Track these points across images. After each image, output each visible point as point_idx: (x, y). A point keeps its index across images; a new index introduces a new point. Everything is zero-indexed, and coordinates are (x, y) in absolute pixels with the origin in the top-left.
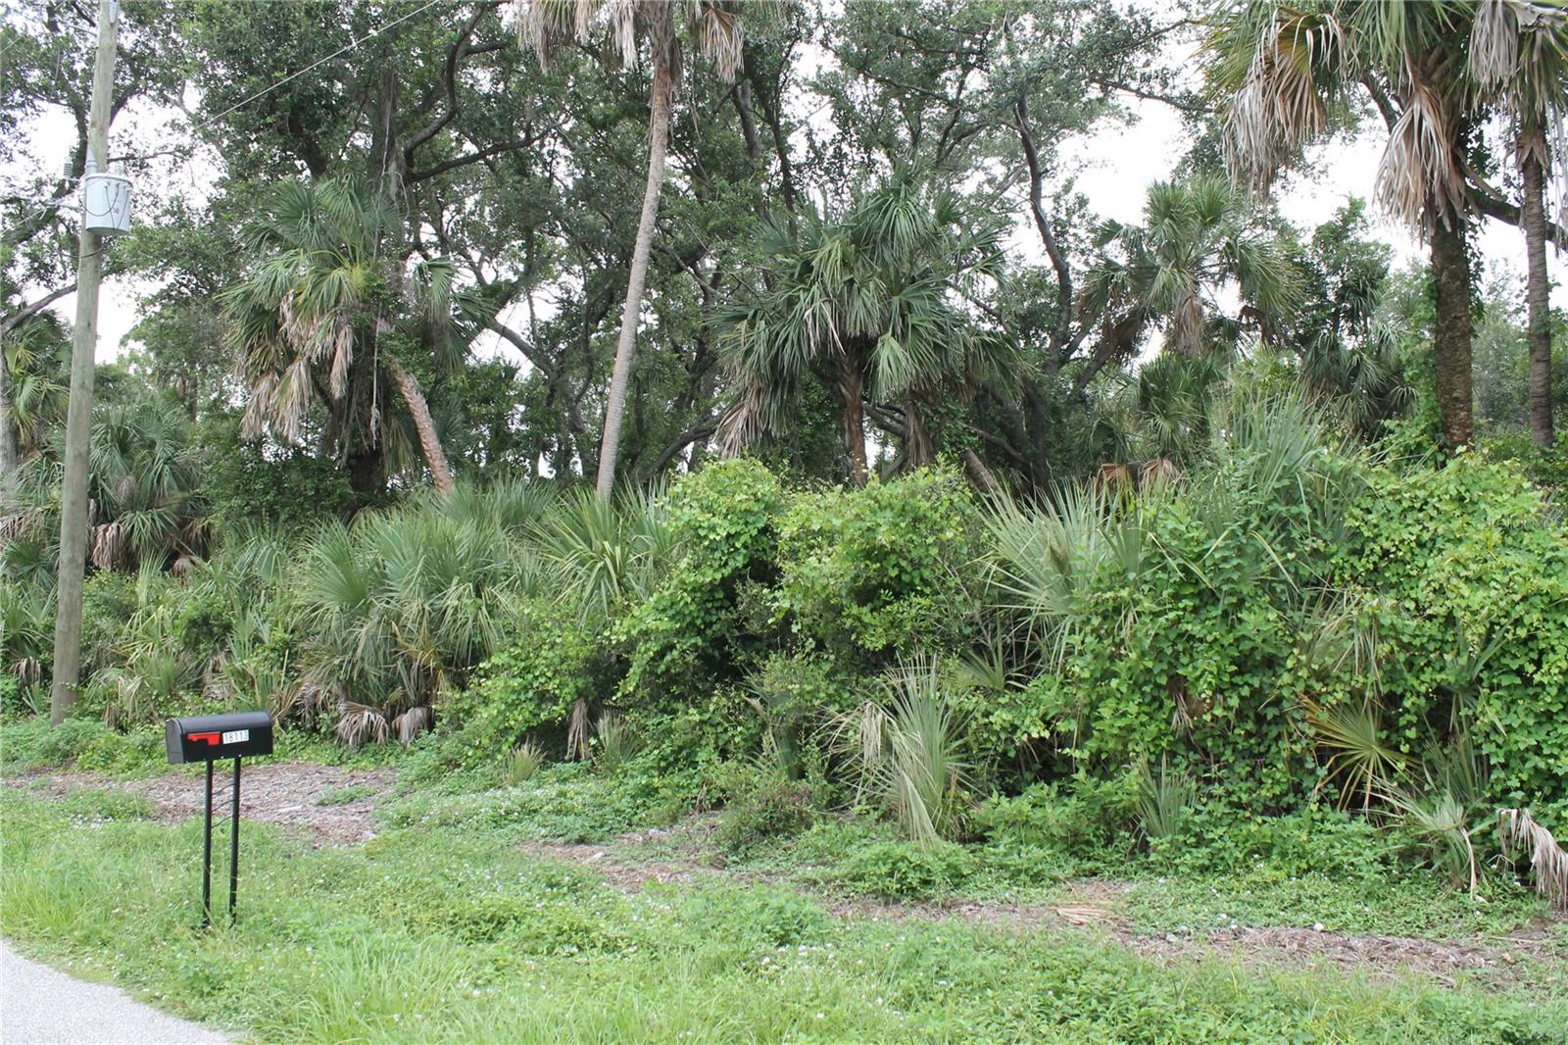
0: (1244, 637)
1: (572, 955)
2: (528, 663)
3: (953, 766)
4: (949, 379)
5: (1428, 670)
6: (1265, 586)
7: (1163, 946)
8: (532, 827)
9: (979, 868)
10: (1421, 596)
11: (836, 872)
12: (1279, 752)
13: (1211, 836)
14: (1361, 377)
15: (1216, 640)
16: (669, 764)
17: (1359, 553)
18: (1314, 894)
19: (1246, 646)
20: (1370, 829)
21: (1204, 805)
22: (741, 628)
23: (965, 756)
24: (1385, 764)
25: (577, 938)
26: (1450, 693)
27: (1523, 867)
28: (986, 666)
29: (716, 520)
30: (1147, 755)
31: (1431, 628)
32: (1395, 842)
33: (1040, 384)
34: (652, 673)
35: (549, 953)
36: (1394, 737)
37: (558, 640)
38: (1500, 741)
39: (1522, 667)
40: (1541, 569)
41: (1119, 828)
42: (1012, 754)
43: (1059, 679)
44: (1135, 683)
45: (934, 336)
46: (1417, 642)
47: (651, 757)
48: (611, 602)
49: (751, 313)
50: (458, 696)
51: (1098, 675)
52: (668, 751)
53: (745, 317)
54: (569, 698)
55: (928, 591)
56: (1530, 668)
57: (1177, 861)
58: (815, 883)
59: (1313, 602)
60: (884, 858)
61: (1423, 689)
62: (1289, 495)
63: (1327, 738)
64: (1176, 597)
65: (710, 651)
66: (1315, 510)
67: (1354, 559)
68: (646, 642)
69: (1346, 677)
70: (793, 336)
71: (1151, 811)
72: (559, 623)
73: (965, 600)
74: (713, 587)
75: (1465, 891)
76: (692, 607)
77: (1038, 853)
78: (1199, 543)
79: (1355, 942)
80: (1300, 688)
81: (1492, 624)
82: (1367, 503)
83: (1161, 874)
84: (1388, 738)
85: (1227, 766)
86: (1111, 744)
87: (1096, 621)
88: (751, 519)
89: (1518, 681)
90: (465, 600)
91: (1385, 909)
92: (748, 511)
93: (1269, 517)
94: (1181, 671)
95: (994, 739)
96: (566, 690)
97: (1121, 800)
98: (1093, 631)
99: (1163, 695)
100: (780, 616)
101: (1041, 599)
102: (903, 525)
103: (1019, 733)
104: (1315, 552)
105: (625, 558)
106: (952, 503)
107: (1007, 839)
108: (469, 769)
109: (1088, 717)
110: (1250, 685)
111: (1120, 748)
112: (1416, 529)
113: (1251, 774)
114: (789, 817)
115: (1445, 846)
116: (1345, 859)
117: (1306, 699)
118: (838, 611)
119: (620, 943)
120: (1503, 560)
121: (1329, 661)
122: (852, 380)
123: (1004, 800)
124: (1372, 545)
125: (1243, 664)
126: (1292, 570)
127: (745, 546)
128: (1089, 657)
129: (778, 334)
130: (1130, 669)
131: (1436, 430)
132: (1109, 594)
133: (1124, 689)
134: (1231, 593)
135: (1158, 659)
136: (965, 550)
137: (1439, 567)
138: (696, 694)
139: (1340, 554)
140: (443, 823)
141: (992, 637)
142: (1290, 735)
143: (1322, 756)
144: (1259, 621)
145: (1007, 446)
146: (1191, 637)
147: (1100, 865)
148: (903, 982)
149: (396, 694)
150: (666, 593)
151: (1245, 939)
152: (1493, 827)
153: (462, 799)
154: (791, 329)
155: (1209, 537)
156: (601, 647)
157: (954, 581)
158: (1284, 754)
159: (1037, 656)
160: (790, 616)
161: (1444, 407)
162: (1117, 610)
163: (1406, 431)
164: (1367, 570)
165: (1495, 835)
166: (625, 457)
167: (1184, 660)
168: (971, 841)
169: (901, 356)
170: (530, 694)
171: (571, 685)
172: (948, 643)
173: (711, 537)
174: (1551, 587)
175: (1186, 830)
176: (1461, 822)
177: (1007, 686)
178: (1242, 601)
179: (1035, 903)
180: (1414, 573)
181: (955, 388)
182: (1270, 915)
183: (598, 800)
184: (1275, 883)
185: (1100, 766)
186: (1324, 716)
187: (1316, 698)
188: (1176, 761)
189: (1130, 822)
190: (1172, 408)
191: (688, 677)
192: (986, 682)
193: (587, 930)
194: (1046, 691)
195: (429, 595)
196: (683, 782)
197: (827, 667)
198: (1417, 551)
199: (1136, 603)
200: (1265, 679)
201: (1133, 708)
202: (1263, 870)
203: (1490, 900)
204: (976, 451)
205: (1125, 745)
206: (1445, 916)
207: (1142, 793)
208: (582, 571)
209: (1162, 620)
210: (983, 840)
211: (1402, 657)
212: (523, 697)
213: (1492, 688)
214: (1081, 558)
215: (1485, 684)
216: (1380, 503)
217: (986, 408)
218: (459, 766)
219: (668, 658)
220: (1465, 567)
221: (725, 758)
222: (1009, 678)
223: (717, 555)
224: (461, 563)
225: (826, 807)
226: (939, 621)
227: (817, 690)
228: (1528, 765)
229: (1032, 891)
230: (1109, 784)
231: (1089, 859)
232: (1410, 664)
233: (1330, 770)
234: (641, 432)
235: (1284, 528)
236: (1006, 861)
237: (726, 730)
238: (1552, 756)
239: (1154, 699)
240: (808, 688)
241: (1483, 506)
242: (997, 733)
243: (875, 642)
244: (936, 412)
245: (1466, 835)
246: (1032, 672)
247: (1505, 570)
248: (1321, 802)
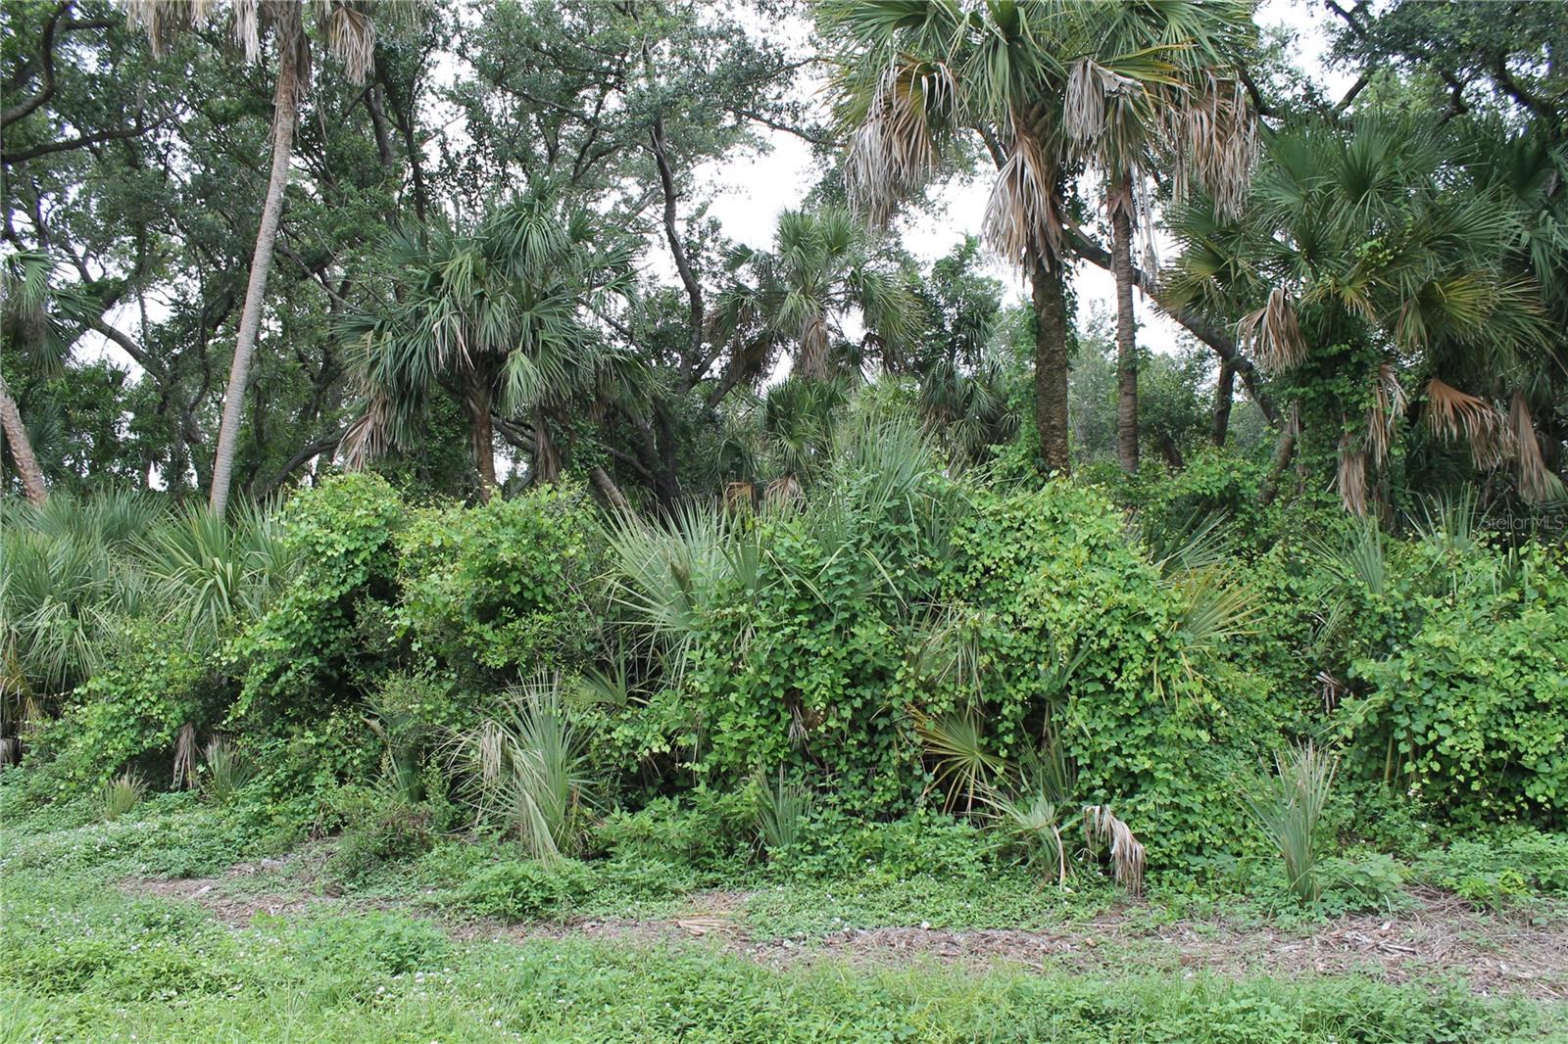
0: (856, 651)
1: (170, 998)
2: (129, 687)
3: (575, 782)
4: (579, 396)
5: (1024, 679)
6: (877, 602)
7: (780, 952)
8: (132, 863)
9: (601, 885)
10: (1018, 610)
11: (457, 895)
12: (889, 761)
13: (826, 843)
14: (974, 404)
15: (830, 654)
16: (285, 790)
17: (963, 570)
18: (922, 894)
19: (858, 659)
20: (972, 830)
21: (820, 813)
22: (359, 647)
23: (587, 772)
24: (986, 768)
25: (177, 980)
26: (1043, 701)
27: (1105, 859)
28: (609, 682)
29: (334, 536)
30: (764, 766)
31: (1026, 640)
32: (995, 842)
33: (671, 403)
34: (266, 695)
35: (144, 999)
36: (994, 743)
37: (163, 663)
38: (1086, 744)
39: (1105, 674)
40: (1122, 585)
41: (739, 838)
42: (634, 769)
43: (679, 695)
44: (753, 697)
45: (565, 352)
46: (1014, 654)
47: (265, 783)
48: (221, 622)
49: (378, 324)
50: (49, 725)
51: (717, 689)
52: (283, 776)
53: (372, 327)
54: (175, 724)
55: (550, 607)
56: (1112, 676)
57: (795, 869)
58: (436, 906)
59: (921, 616)
60: (505, 878)
61: (1019, 697)
62: (898, 515)
63: (933, 745)
64: (793, 613)
65: (328, 671)
66: (923, 529)
67: (958, 576)
68: (259, 662)
69: (951, 688)
70: (421, 348)
71: (769, 822)
72: (164, 645)
73: (588, 616)
74: (331, 605)
75: (1055, 884)
76: (309, 626)
77: (658, 866)
78: (814, 560)
79: (959, 938)
80: (909, 698)
81: (1080, 636)
82: (971, 523)
83: (779, 882)
84: (989, 743)
85: (842, 775)
86: (730, 757)
87: (715, 637)
88: (371, 535)
89: (1102, 688)
90: (58, 621)
91: (986, 904)
92: (368, 527)
93: (881, 536)
94: (796, 685)
95: (616, 755)
96: (172, 715)
97: (740, 811)
98: (712, 646)
99: (780, 708)
100: (400, 634)
101: (662, 616)
102: (525, 542)
103: (641, 749)
104: (923, 569)
105: (237, 575)
106: (575, 520)
107: (629, 854)
108: (60, 803)
109: (708, 731)
110: (862, 697)
111: (739, 760)
112: (1014, 548)
113: (863, 783)
114: (409, 840)
115: (1038, 843)
116: (950, 860)
117: (914, 710)
118: (459, 628)
119: (225, 982)
120: (1089, 576)
121: (935, 672)
122: (482, 394)
123: (626, 815)
124: (975, 562)
125: (855, 677)
126: (902, 586)
127: (364, 562)
128: (709, 672)
129: (405, 346)
130: (748, 683)
131: (1036, 455)
132: (728, 610)
133: (742, 703)
134: (844, 609)
135: (775, 673)
136: (588, 567)
137: (1033, 582)
138: (312, 717)
139: (946, 572)
140: (29, 864)
141: (615, 654)
142: (899, 744)
143: (929, 763)
144: (870, 635)
145: (637, 464)
146: (807, 652)
147: (719, 875)
148: (522, 1003)
150: (281, 612)
151: (857, 940)
152: (1080, 823)
153: (51, 837)
154: (419, 341)
155: (823, 555)
156: (211, 669)
157: (576, 598)
158: (895, 762)
159: (659, 672)
160: (410, 634)
161: (1043, 434)
162: (736, 626)
163: (1010, 456)
164: (971, 586)
165: (1082, 830)
166: (243, 469)
167: (800, 673)
168: (593, 857)
169: (530, 372)
170: (132, 720)
171: (178, 710)
172: (570, 660)
173: (329, 553)
174: (1130, 601)
175: (802, 839)
176: (1052, 820)
177: (630, 702)
178: (854, 617)
179: (657, 916)
180: (1012, 588)
181: (586, 407)
182: (881, 917)
183: (207, 831)
184: (886, 885)
185: (721, 779)
186: (930, 725)
187: (923, 708)
188: (792, 772)
189: (749, 833)
190: (798, 430)
191: (304, 699)
192: (609, 698)
193: (187, 971)
194: (667, 707)
195: (17, 616)
196: (299, 808)
197: (448, 686)
198: (1015, 568)
199: (754, 618)
200: (876, 691)
201: (751, 722)
202: (875, 873)
203: (1077, 891)
204: (605, 468)
205: (744, 758)
206: (1038, 908)
207: (761, 804)
208: (190, 588)
209: (778, 635)
210: (606, 856)
211: (1000, 668)
212: (123, 724)
213: (1079, 696)
214: (701, 575)
215: (1074, 691)
216: (982, 523)
217: (617, 426)
218: (50, 800)
219: (283, 679)
220: (1057, 584)
221: (342, 782)
222: (631, 694)
223: (335, 571)
224: (55, 581)
225: (448, 828)
226: (561, 638)
227: (439, 709)
228: (1111, 764)
229: (654, 905)
230: (728, 796)
231: (710, 871)
232: (1008, 674)
233: (937, 776)
234: (261, 444)
235: (894, 547)
236: (628, 876)
237: (344, 753)
238: (1130, 755)
239: (772, 712)
240: (429, 707)
241: (1073, 526)
242: (619, 749)
243: (496, 660)
244: (565, 428)
245: (1057, 832)
246: (654, 688)
247: (1091, 585)
248: (928, 806)
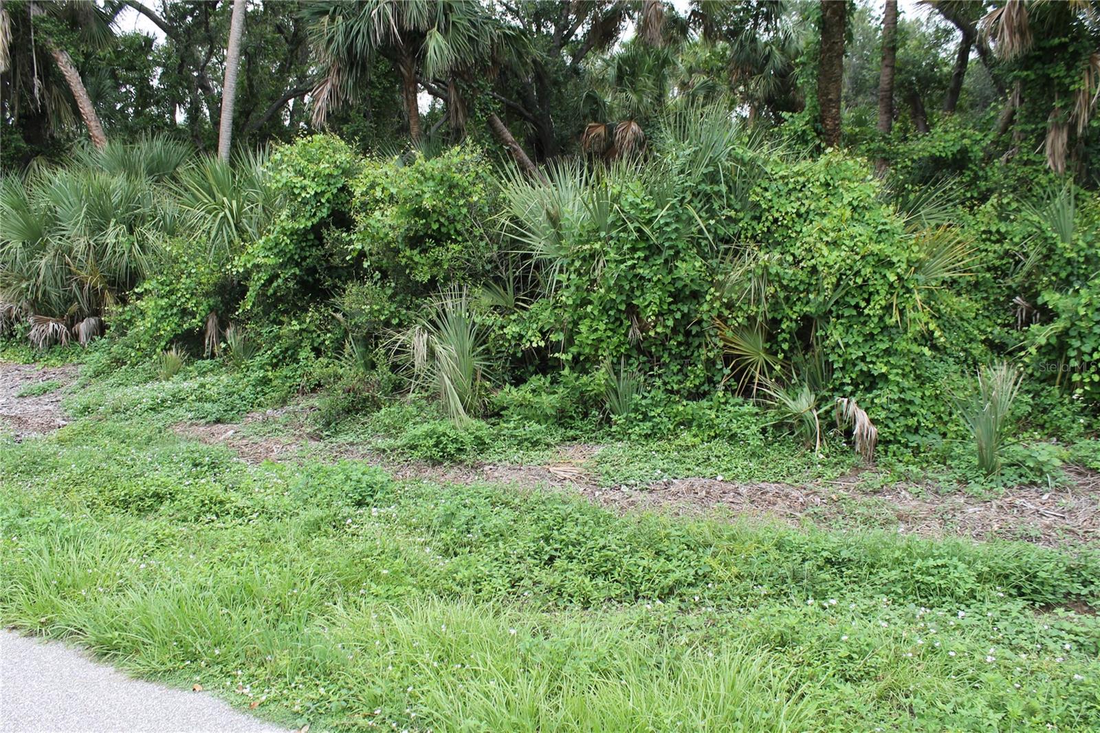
0: (679, 278)
1: (213, 521)
2: (172, 287)
3: (478, 364)
4: (480, 61)
5: (799, 303)
6: (695, 242)
7: (618, 495)
8: (182, 412)
9: (496, 438)
10: (797, 253)
11: (399, 443)
12: (699, 356)
13: (653, 414)
14: (770, 64)
15: (659, 279)
16: (279, 360)
17: (758, 219)
18: (719, 454)
19: (679, 284)
20: (756, 410)
21: (649, 392)
22: (327, 261)
23: (486, 356)
24: (767, 363)
25: (216, 508)
26: (812, 319)
27: (848, 433)
28: (502, 291)
29: (306, 182)
30: (611, 358)
31: (802, 275)
32: (771, 417)
33: (546, 64)
34: (264, 295)
35: (196, 520)
36: (775, 347)
37: (193, 271)
38: (841, 353)
39: (858, 303)
40: (874, 237)
41: (592, 406)
42: (519, 355)
43: (551, 303)
44: (604, 308)
45: (469, 30)
46: (792, 285)
47: (266, 356)
48: (231, 242)
49: (332, 9)
50: (121, 310)
51: (579, 302)
52: (278, 351)
53: (327, 12)
54: (203, 313)
55: (460, 239)
56: (863, 304)
57: (630, 431)
58: (384, 451)
59: (726, 252)
60: (428, 435)
61: (794, 317)
62: (712, 178)
63: (730, 348)
64: (633, 250)
65: (306, 277)
66: (730, 187)
67: (754, 223)
68: (258, 272)
69: (745, 307)
70: (363, 29)
71: (613, 397)
72: (193, 258)
73: (487, 244)
74: (306, 231)
75: (812, 451)
76: (291, 247)
77: (536, 427)
78: (650, 211)
79: (743, 490)
80: (714, 314)
81: (841, 274)
82: (765, 184)
83: (619, 440)
84: (771, 347)
85: (664, 364)
86: (587, 350)
87: (577, 264)
88: (332, 181)
89: (855, 313)
90: (121, 239)
91: (762, 464)
92: (330, 175)
93: (699, 193)
94: (634, 302)
95: (507, 345)
96: (201, 308)
97: (593, 389)
98: (575, 271)
99: (623, 317)
100: (355, 254)
101: (540, 246)
102: (441, 192)
103: (524, 341)
104: (729, 218)
105: (240, 208)
106: (477, 173)
107: (516, 417)
108: (133, 365)
109: (572, 330)
110: (682, 311)
111: (593, 353)
112: (796, 205)
113: (680, 371)
114: (365, 400)
115: (802, 421)
116: (739, 431)
117: (718, 322)
118: (397, 251)
119: (247, 511)
120: (851, 230)
121: (735, 296)
122: (409, 61)
123: (514, 390)
124: (767, 214)
125: (677, 297)
126: (713, 230)
127: (328, 201)
128: (573, 289)
129: (352, 27)
130: (600, 298)
131: (816, 121)
132: (587, 247)
133: (596, 313)
134: (670, 248)
135: (620, 292)
136: (486, 209)
137: (810, 232)
138: (296, 310)
139: (746, 220)
140: (115, 411)
141: (507, 270)
142: (707, 346)
143: (727, 359)
144: (689, 268)
145: (522, 109)
146: (642, 278)
147: (578, 432)
148: (443, 535)
149: (74, 308)
150: (271, 237)
151: (672, 489)
152: (833, 408)
153: (128, 391)
154: (362, 24)
155: (657, 207)
156: (225, 277)
157: (478, 231)
158: (703, 358)
159: (537, 286)
160: (362, 255)
161: (822, 105)
162: (592, 256)
163: (797, 122)
164: (763, 232)
165: (834, 414)
166: (241, 113)
167: (638, 293)
168: (491, 416)
169: (443, 47)
170: (175, 310)
171: (205, 304)
172: (475, 276)
173: (303, 195)
174: (880, 250)
175: (636, 410)
176: (813, 405)
177: (516, 306)
178: (677, 253)
179: (535, 463)
180: (794, 235)
181: (484, 70)
182: (689, 469)
183: (230, 390)
184: (694, 446)
185: (581, 364)
186: (729, 334)
187: (725, 320)
188: (630, 362)
189: (598, 402)
190: (639, 85)
191: (290, 298)
192: (502, 303)
193: (221, 502)
194: (542, 312)
195: (92, 233)
196: (290, 374)
197: (389, 292)
198: (796, 219)
199: (606, 253)
200: (692, 307)
201: (602, 327)
202: (687, 437)
203: (827, 456)
204: (499, 115)
205: (596, 351)
206: (799, 468)
207: (607, 385)
208: (209, 217)
209: (622, 266)
210: (499, 415)
211: (782, 295)
212: (169, 313)
213: (838, 317)
214: (568, 219)
215: (834, 314)
216: (774, 185)
217: (506, 82)
218: (125, 363)
219: (275, 284)
220: (827, 234)
221: (317, 357)
222: (518, 300)
223: (308, 207)
224: (117, 208)
225: (392, 391)
226: (468, 261)
227: (383, 309)
228: (857, 368)
229: (533, 453)
230: (585, 378)
231: (572, 428)
232: (787, 299)
233: (733, 369)
234: (253, 95)
235: (708, 201)
236: (516, 433)
237: (319, 336)
238: (872, 362)
239: (617, 319)
240: (376, 307)
241: (841, 190)
242: (509, 341)
243: (423, 277)
244: (470, 86)
245: (815, 413)
246: (533, 296)
247: (852, 237)
248: (726, 390)
